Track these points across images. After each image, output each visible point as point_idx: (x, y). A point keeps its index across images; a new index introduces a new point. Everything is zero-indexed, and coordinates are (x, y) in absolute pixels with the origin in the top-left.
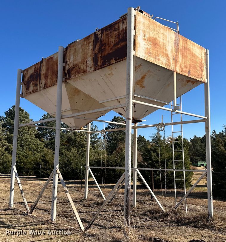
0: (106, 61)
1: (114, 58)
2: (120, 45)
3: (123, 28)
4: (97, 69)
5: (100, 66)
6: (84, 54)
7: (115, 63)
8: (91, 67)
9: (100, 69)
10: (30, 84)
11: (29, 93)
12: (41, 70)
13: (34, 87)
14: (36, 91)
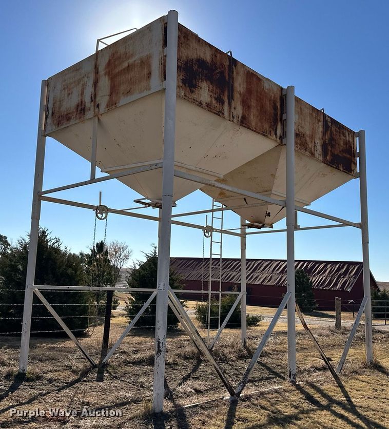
0: (336, 161)
4: (326, 162)
5: (329, 162)
8: (320, 155)
9: (328, 165)
10: (200, 80)
11: (194, 100)
12: (233, 79)
13: (214, 102)
14: (220, 114)
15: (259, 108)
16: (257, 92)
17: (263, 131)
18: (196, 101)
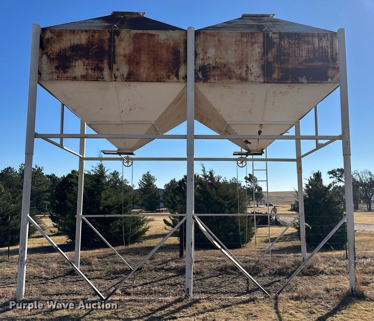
0: (290, 76)
1: (304, 77)
2: (315, 64)
3: (321, 45)
4: (270, 82)
5: (277, 80)
6: (242, 55)
7: (307, 83)
8: (259, 77)
9: (276, 83)
10: (74, 61)
11: (68, 77)
12: (114, 47)
13: (90, 72)
14: (99, 79)
15: (151, 60)
16: (149, 47)
17: (158, 78)
18: (70, 77)
